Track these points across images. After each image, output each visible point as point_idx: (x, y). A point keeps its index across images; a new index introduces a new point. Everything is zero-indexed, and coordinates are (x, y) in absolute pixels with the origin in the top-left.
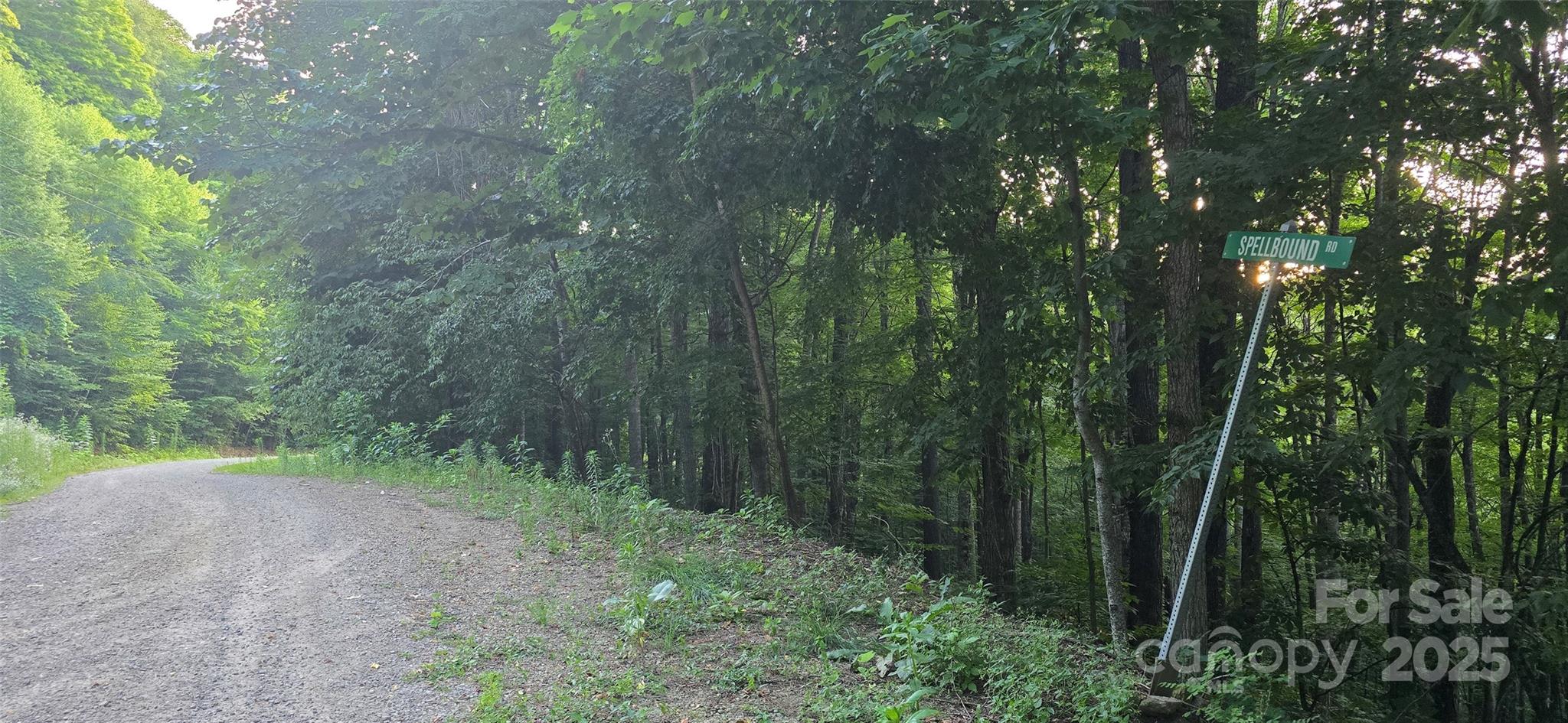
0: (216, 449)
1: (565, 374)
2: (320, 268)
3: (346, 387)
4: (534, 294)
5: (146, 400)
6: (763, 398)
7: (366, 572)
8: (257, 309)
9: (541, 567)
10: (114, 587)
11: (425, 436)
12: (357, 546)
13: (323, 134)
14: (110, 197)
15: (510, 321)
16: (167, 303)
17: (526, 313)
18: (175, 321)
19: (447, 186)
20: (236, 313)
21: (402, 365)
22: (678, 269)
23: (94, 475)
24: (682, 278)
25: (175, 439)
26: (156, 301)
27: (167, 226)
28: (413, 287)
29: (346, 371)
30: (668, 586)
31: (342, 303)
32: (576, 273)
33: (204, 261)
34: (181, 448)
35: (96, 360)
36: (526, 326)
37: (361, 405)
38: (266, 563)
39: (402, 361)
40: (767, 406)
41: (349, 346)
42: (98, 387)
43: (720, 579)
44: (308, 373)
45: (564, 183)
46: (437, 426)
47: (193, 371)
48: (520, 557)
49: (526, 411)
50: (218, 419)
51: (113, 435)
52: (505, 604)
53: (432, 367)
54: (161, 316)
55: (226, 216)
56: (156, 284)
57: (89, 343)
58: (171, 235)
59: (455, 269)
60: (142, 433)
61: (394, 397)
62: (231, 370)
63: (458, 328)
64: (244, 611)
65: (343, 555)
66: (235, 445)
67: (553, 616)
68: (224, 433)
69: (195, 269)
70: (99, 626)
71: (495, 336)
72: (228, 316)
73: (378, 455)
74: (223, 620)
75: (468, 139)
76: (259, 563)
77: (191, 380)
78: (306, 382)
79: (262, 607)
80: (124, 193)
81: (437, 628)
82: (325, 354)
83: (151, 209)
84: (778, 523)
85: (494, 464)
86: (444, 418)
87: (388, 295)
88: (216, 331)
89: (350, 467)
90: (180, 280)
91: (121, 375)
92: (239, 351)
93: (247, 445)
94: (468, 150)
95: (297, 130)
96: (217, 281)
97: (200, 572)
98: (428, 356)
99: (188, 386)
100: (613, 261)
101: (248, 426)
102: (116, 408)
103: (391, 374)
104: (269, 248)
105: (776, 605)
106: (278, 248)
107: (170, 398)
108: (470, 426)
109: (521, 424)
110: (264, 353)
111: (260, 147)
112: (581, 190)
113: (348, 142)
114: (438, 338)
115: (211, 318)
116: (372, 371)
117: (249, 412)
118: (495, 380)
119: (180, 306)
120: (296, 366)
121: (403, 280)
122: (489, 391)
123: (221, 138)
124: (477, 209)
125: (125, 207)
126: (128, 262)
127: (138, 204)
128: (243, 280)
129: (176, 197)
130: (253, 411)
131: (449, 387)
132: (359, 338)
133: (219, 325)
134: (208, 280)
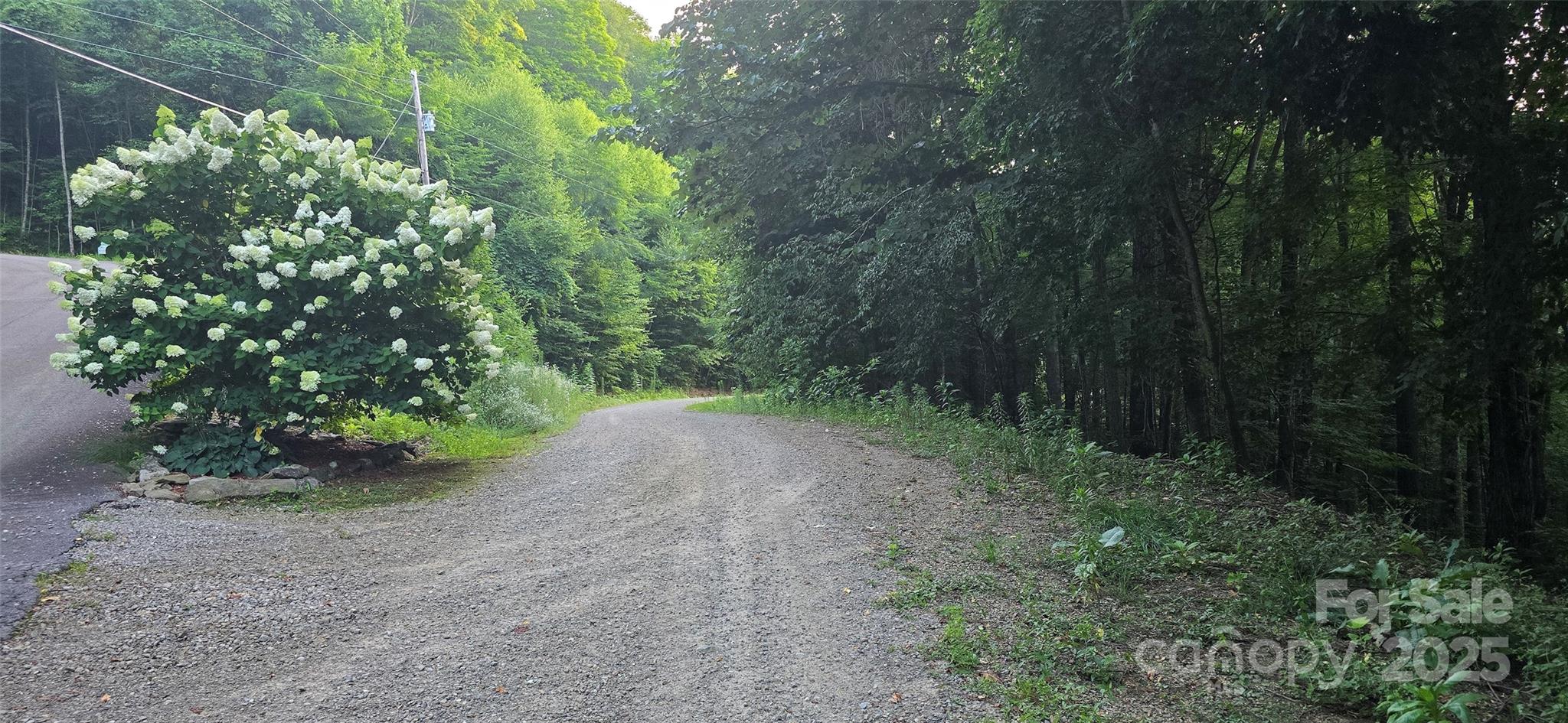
0: (685, 390)
1: (985, 317)
2: (764, 227)
3: (789, 334)
4: (955, 237)
5: (631, 348)
6: (1202, 333)
7: (825, 503)
8: (711, 267)
9: (981, 506)
10: (634, 508)
11: (858, 378)
12: (814, 479)
13: (766, 103)
14: (598, 177)
15: (931, 266)
16: (643, 266)
17: (947, 256)
18: (649, 280)
19: (869, 139)
20: (695, 272)
21: (835, 313)
22: (1110, 200)
23: (600, 412)
24: (1114, 210)
25: (653, 382)
26: (635, 264)
27: (640, 198)
28: (842, 239)
29: (788, 320)
30: (1118, 533)
31: (784, 258)
32: (995, 212)
33: (668, 227)
34: (658, 389)
35: (594, 316)
36: (947, 269)
37: (802, 350)
38: (744, 491)
39: (835, 309)
40: (1209, 343)
41: (790, 297)
42: (597, 339)
43: (1170, 527)
44: (758, 323)
45: (991, 123)
46: (868, 369)
47: (663, 323)
48: (960, 495)
49: (945, 354)
50: (685, 364)
51: (610, 378)
52: (952, 540)
53: (861, 313)
54: (639, 277)
55: (692, 187)
56: (634, 250)
57: (589, 302)
58: (643, 206)
59: (880, 220)
60: (629, 376)
61: (828, 342)
62: (693, 321)
63: (885, 276)
64: (735, 533)
65: (805, 487)
66: (698, 387)
67: (1002, 554)
68: (690, 376)
69: (661, 234)
70: (628, 540)
71: (918, 282)
72: (689, 274)
73: (818, 395)
74: (719, 540)
75: (892, 91)
76: (738, 492)
77: (663, 331)
78: (756, 330)
79: (747, 531)
80: (608, 173)
81: (894, 559)
82: (771, 305)
83: (628, 186)
84: (1228, 471)
85: (923, 405)
86: (874, 361)
87: (821, 248)
88: (680, 288)
89: (795, 407)
90: (652, 246)
91: (612, 328)
92: (698, 304)
93: (707, 386)
94: (892, 101)
95: (745, 101)
96: (679, 244)
97: (695, 498)
98: (858, 303)
99: (661, 336)
100: (1033, 198)
101: (708, 369)
102: (611, 356)
103: (826, 321)
104: (726, 212)
105: (1237, 560)
106: (733, 212)
107: (648, 347)
108: (895, 369)
109: (941, 366)
110: (718, 305)
111: (718, 121)
112: (1009, 129)
113: (788, 107)
114: (866, 286)
115: (676, 277)
116: (810, 319)
117: (709, 358)
118: (919, 324)
119: (653, 268)
120: (747, 317)
121: (834, 233)
122: (912, 335)
123: (686, 117)
124: (901, 159)
125: (609, 185)
126: (613, 232)
127: (618, 181)
128: (703, 242)
129: (645, 173)
130: (711, 357)
131: (875, 332)
132: (798, 289)
133: (682, 283)
134: (673, 244)
